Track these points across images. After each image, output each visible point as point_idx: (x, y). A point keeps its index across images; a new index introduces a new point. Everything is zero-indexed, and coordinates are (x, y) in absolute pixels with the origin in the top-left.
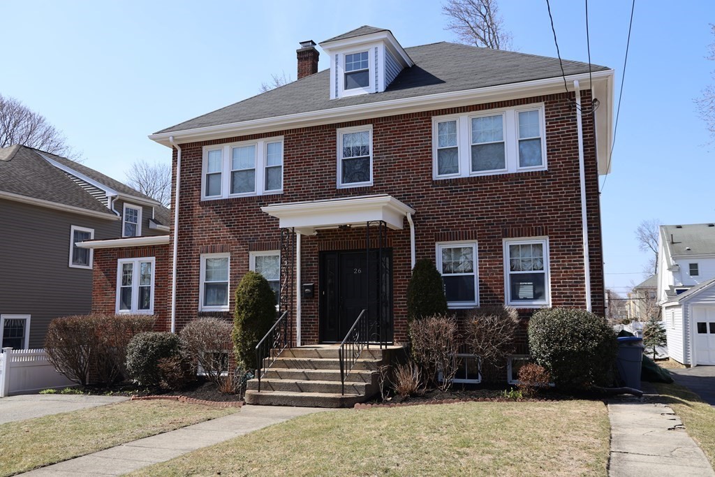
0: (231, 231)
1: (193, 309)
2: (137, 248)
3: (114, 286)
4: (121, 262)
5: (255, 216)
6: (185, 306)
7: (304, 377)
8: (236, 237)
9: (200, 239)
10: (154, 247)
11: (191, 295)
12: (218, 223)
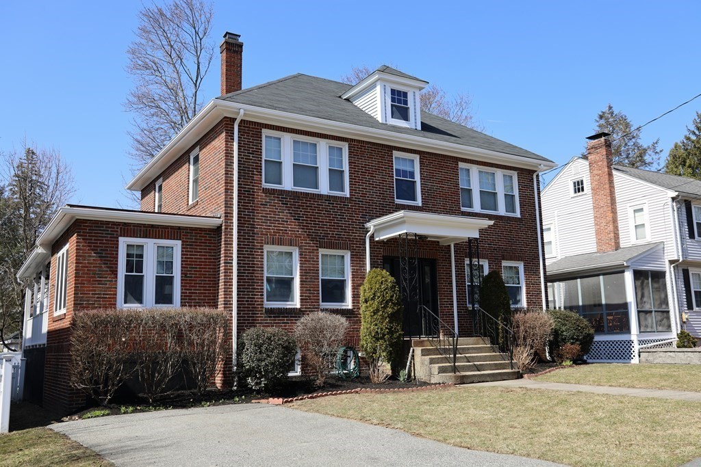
0: (300, 226)
1: (257, 305)
2: (152, 226)
3: (114, 272)
4: (123, 242)
5: (324, 214)
6: (247, 301)
7: (466, 360)
8: (306, 232)
9: (264, 229)
10: (179, 228)
11: (254, 289)
12: (284, 215)
